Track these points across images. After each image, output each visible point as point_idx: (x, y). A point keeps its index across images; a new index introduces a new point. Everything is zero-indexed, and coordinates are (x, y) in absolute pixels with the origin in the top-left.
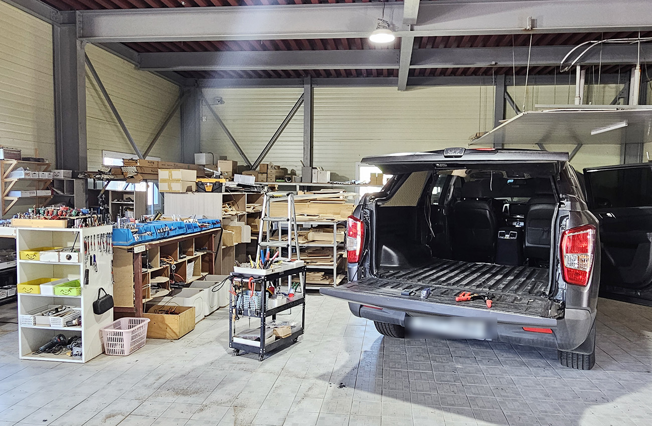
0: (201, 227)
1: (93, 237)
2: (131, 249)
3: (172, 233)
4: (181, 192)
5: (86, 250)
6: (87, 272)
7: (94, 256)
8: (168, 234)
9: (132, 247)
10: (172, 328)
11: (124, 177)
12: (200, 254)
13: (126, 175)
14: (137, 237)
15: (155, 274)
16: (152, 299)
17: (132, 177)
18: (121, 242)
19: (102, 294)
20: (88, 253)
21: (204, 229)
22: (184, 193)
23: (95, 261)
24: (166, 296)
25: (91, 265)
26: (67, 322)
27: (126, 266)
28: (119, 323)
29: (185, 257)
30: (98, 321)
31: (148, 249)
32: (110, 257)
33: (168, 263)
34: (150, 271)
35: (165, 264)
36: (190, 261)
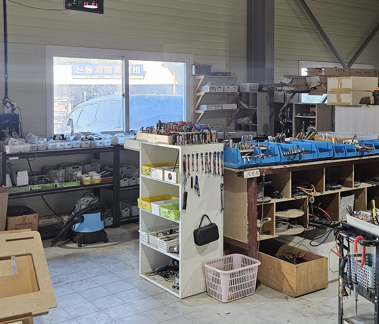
0: (362, 151)
1: (195, 156)
2: (240, 173)
3: (306, 157)
4: (351, 104)
5: (185, 170)
6: (186, 194)
7: (197, 177)
8: (300, 158)
9: (241, 170)
10: (288, 280)
11: (308, 88)
12: (365, 185)
13: (310, 86)
14: (246, 159)
15: (282, 207)
16: (277, 236)
17: (315, 88)
18: (231, 164)
19: (206, 222)
20: (187, 173)
21: (366, 153)
22: (355, 106)
23: (197, 183)
24: (298, 235)
25: (192, 187)
26: (170, 248)
27: (241, 192)
28: (231, 260)
29: (339, 188)
30: (201, 253)
31: (264, 175)
32: (220, 180)
33: (305, 194)
34: (274, 201)
35: (302, 195)
36: (344, 194)
